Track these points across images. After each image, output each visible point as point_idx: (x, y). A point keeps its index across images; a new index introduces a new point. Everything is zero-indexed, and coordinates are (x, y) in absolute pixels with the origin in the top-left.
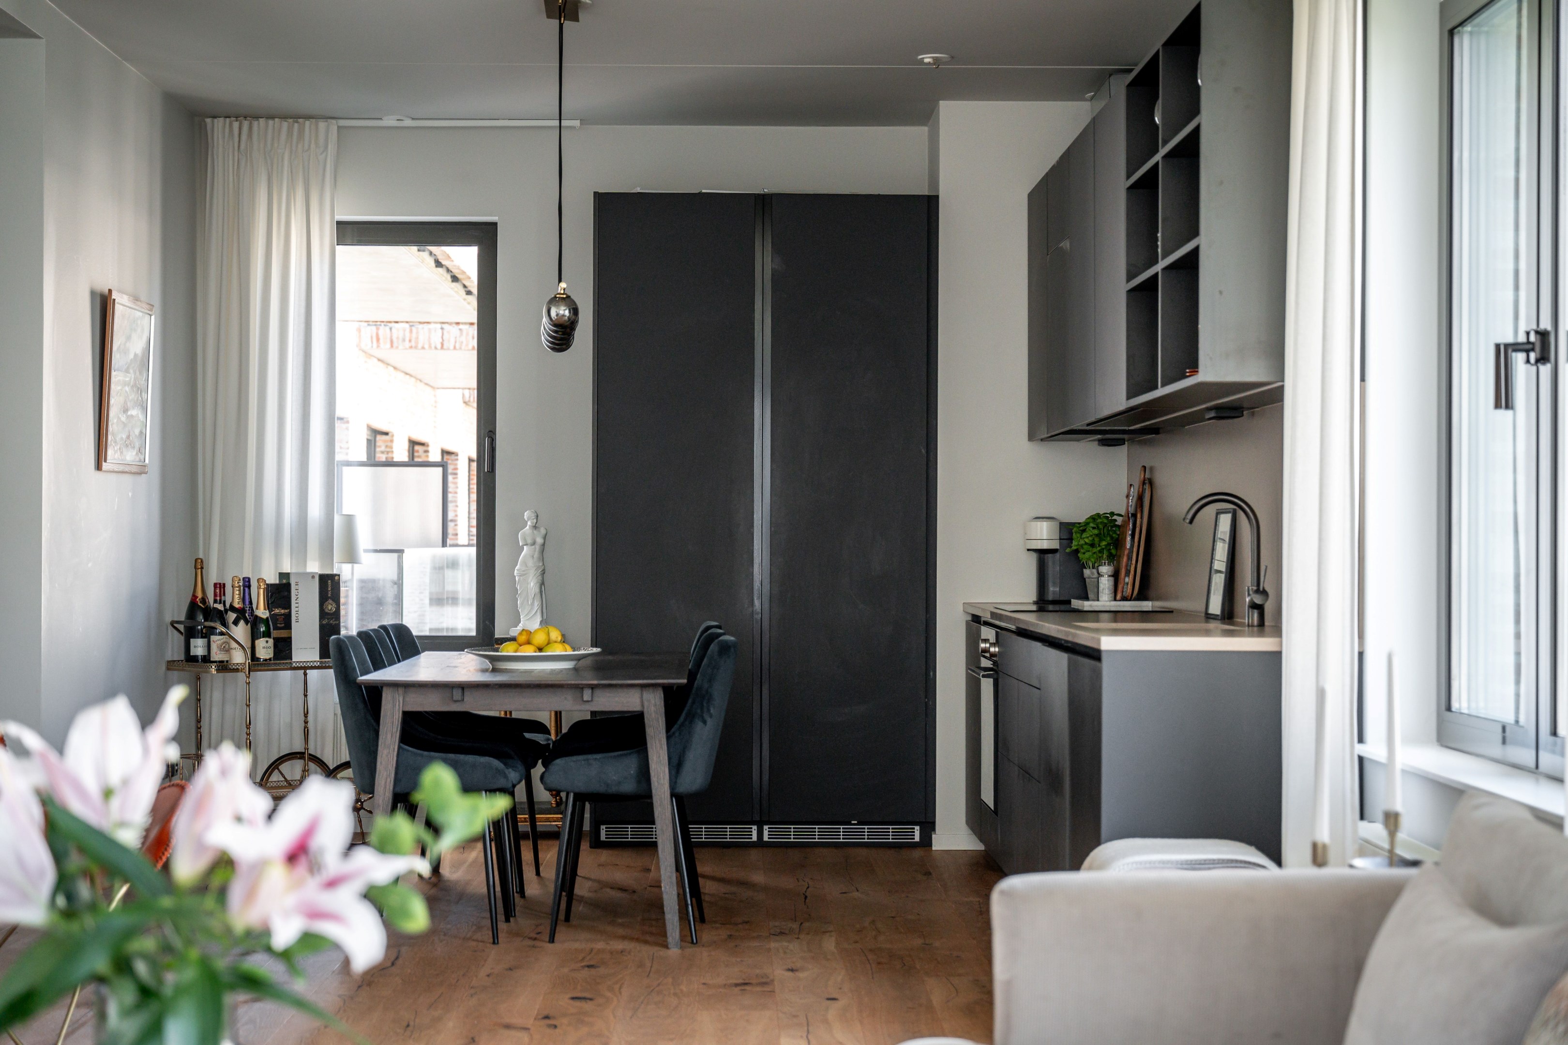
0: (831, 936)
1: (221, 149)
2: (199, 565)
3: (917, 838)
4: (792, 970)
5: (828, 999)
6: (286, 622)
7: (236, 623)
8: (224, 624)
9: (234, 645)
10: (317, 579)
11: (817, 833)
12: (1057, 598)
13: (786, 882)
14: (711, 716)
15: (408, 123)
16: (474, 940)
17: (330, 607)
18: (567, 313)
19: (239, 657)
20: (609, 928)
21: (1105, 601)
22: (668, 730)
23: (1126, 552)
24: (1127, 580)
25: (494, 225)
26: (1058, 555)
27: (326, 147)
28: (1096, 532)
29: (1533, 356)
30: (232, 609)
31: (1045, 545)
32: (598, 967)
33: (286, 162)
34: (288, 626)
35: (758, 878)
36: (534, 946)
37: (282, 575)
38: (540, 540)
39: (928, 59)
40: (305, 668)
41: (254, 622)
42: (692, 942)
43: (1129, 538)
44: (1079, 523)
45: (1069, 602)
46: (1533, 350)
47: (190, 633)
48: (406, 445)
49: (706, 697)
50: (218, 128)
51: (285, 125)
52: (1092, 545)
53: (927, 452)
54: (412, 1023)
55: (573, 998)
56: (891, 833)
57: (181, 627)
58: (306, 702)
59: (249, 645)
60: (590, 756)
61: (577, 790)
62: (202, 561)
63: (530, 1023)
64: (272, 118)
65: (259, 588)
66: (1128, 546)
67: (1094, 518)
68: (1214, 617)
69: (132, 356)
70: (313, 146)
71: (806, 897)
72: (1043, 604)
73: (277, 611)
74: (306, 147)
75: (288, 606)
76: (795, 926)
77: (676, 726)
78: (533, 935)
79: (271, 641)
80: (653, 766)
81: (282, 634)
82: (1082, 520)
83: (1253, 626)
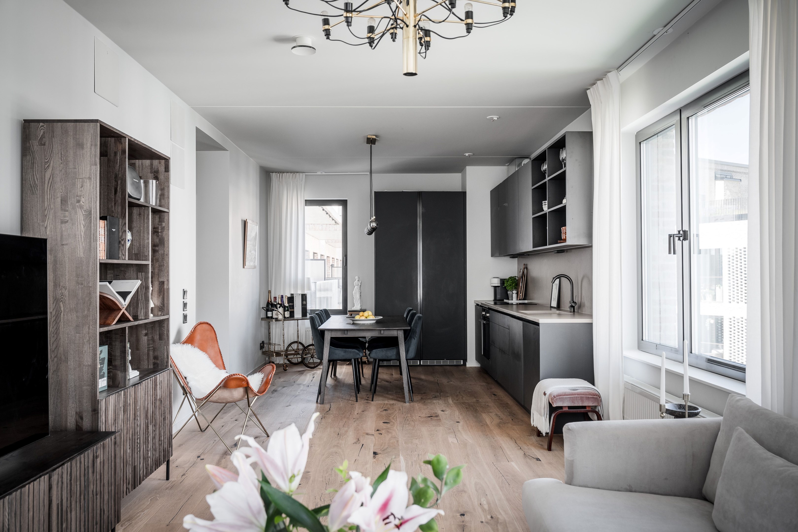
0: (450, 398)
1: (274, 181)
2: (270, 292)
3: (462, 363)
4: (443, 411)
5: (457, 422)
6: (292, 307)
7: (280, 307)
8: (277, 308)
9: (279, 313)
10: (301, 295)
11: (435, 362)
12: (500, 299)
13: (430, 378)
14: (416, 337)
15: (324, 173)
16: (350, 400)
17: (304, 303)
18: (375, 225)
19: (280, 317)
20: (387, 396)
21: (514, 301)
22: (405, 342)
23: (520, 287)
24: (520, 295)
25: (347, 200)
26: (500, 287)
27: (302, 180)
28: (511, 282)
29: (681, 238)
30: (279, 304)
31: (496, 285)
32: (388, 410)
33: (291, 184)
34: (293, 308)
35: (423, 377)
36: (368, 403)
37: (291, 294)
38: (360, 284)
39: (467, 155)
40: (298, 320)
41: (284, 307)
42: (412, 401)
43: (521, 284)
44: (506, 279)
45: (504, 300)
46: (682, 236)
47: (267, 310)
48: (313, 254)
49: (415, 332)
50: (274, 175)
51: (291, 174)
52: (510, 285)
53: (464, 260)
54: (339, 433)
55: (383, 423)
56: (455, 362)
57: (265, 309)
58: (298, 328)
59: (283, 313)
60: (383, 349)
61: (379, 358)
62: (270, 291)
63: (373, 432)
64: (288, 173)
65: (286, 298)
66: (521, 285)
67: (510, 278)
68: (554, 308)
69: (252, 237)
70: (299, 180)
71: (438, 384)
72: (496, 301)
73: (290, 304)
74: (297, 180)
75: (293, 302)
76: (438, 394)
77: (407, 340)
78: (367, 398)
79: (289, 312)
80: (401, 352)
81: (292, 310)
82: (507, 278)
83: (571, 312)
